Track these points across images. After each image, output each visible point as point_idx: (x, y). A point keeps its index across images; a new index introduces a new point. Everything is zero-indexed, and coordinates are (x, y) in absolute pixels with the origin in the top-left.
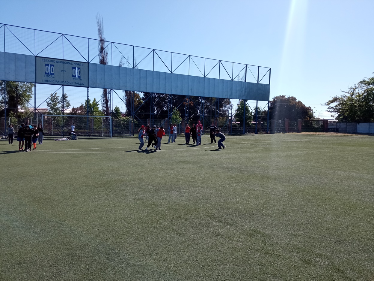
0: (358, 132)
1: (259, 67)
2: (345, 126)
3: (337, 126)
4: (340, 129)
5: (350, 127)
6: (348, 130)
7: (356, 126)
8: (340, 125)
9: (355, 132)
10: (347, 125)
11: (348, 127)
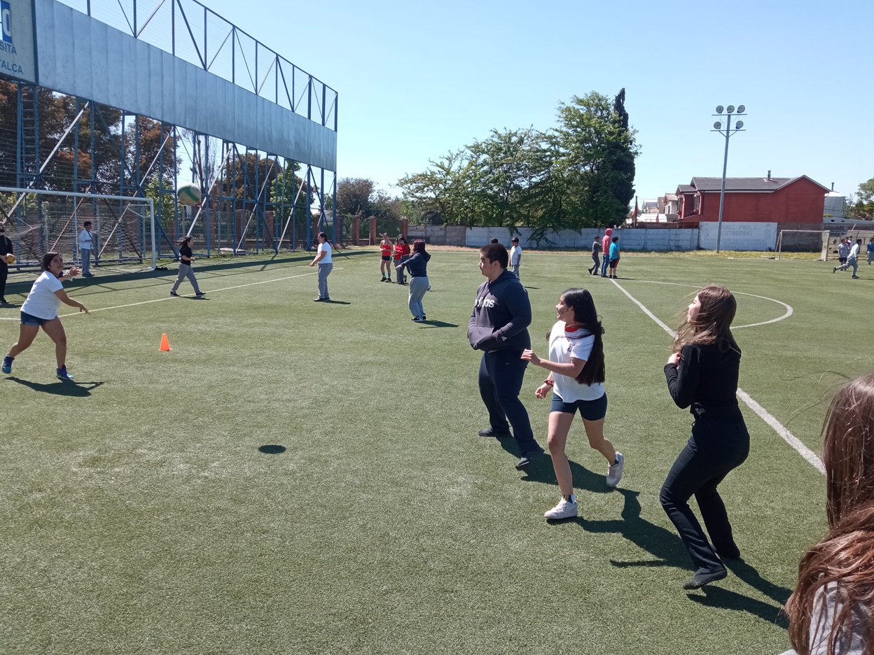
0: (469, 244)
1: (324, 86)
2: (442, 233)
3: (426, 233)
4: (432, 239)
5: (453, 234)
6: (448, 240)
7: (465, 232)
8: (432, 231)
9: (461, 244)
10: (446, 232)
11: (448, 235)
